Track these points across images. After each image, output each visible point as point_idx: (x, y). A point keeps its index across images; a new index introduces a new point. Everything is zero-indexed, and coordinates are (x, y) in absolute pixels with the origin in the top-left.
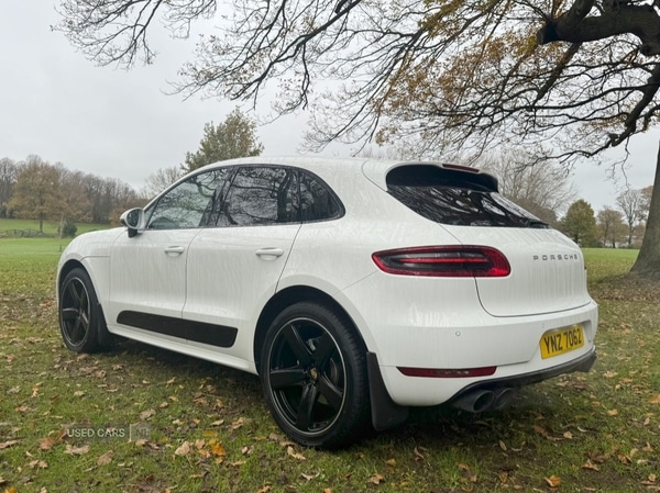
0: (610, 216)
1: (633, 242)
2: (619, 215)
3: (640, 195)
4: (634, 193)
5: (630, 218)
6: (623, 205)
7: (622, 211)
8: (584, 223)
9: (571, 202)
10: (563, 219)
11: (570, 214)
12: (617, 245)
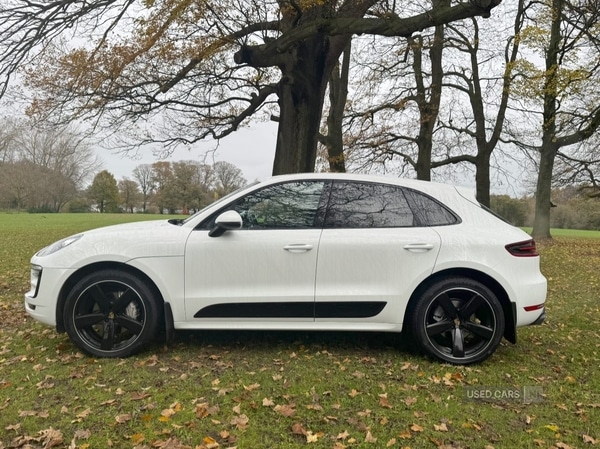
0: (129, 186)
1: (147, 207)
2: (136, 185)
3: (151, 169)
4: (147, 167)
5: (144, 188)
6: (139, 176)
7: (138, 182)
8: (109, 192)
9: (97, 172)
10: (90, 187)
11: (95, 183)
12: (134, 210)
